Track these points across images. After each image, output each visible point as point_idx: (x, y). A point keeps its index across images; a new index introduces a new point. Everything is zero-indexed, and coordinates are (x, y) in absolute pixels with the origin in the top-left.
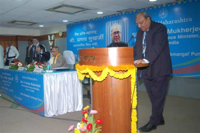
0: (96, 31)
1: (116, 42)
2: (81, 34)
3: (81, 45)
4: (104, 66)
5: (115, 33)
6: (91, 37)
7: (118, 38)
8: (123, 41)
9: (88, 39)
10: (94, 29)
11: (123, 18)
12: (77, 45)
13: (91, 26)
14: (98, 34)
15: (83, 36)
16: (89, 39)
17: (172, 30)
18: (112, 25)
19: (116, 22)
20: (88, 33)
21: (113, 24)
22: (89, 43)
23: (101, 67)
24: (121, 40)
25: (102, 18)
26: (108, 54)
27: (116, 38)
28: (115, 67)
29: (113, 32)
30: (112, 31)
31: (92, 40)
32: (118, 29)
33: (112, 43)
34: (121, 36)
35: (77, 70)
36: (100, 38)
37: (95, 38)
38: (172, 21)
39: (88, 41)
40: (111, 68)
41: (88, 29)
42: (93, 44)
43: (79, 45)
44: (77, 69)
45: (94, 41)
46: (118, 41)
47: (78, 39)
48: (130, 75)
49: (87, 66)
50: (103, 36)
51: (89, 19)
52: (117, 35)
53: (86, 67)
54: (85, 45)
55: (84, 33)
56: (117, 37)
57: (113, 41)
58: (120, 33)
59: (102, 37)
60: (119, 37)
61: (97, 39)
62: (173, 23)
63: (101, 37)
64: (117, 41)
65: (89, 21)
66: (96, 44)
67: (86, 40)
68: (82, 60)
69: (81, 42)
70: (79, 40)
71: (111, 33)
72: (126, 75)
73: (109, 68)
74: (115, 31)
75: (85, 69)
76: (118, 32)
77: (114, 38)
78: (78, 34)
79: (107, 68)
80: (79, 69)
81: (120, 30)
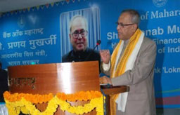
0: (42, 29)
1: (78, 48)
2: (15, 34)
3: (16, 54)
4: (51, 94)
5: (77, 32)
6: (34, 41)
7: (82, 41)
8: (92, 48)
9: (27, 44)
10: (37, 26)
11: (90, 5)
12: (8, 56)
13: (33, 19)
14: (46, 35)
15: (19, 38)
16: (31, 44)
17: (174, 26)
18: (70, 18)
19: (78, 13)
20: (28, 32)
21: (73, 17)
22: (29, 51)
23: (46, 95)
24: (88, 45)
25: (52, 5)
26: (57, 73)
27: (78, 41)
28: (69, 95)
29: (73, 31)
30: (71, 30)
31: (36, 45)
32: (81, 26)
33: (71, 52)
34: (87, 38)
35: (6, 101)
36: (50, 42)
37: (41, 42)
38: (176, 11)
39: (28, 48)
40: (64, 97)
41: (28, 26)
42: (37, 53)
43: (12, 55)
44: (5, 99)
45: (39, 48)
46: (83, 47)
47: (9, 44)
48: (95, 108)
49: (22, 94)
50: (55, 38)
51: (28, 7)
52: (80, 36)
53: (21, 96)
54: (23, 55)
55: (21, 33)
56: (80, 39)
57: (74, 47)
58: (85, 33)
59: (53, 40)
60: (84, 40)
61: (45, 43)
62: (176, 15)
63: (52, 39)
64: (80, 46)
65: (29, 10)
66: (42, 52)
67: (24, 46)
68: (13, 85)
69: (16, 50)
70: (11, 45)
71: (69, 32)
72: (88, 108)
73: (59, 97)
74: (76, 29)
75: (19, 99)
76: (82, 31)
77: (76, 42)
78: (9, 35)
79: (56, 97)
80: (9, 100)
81: (86, 28)
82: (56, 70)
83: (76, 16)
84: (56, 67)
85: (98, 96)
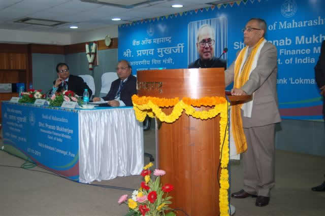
0: (170, 38)
1: (205, 57)
2: (144, 42)
3: (144, 62)
4: (177, 98)
5: (204, 41)
6: (162, 49)
7: (209, 50)
9: (155, 52)
10: (166, 35)
11: (218, 15)
12: (136, 63)
13: (162, 28)
14: (173, 44)
15: (147, 46)
16: (159, 52)
17: (303, 37)
18: (198, 27)
19: (206, 22)
20: (157, 41)
21: (201, 27)
22: (157, 58)
23: (172, 99)
24: (215, 55)
25: (181, 15)
26: (183, 79)
27: (205, 50)
28: (194, 100)
29: (201, 40)
30: (198, 39)
31: (163, 53)
32: (208, 35)
33: (198, 60)
36: (178, 50)
37: (169, 50)
38: (305, 22)
39: (156, 54)
40: (189, 102)
41: (157, 34)
42: (164, 61)
43: (140, 62)
45: (166, 56)
46: (209, 56)
47: (138, 51)
48: (219, 114)
49: (149, 98)
50: (182, 47)
51: (158, 16)
52: (207, 45)
53: (148, 100)
54: (151, 62)
55: (149, 41)
56: (207, 48)
57: (200, 56)
58: (212, 42)
59: (181, 48)
60: (211, 49)
61: (172, 51)
62: (305, 25)
63: (179, 48)
64: (207, 55)
65: (158, 19)
66: (170, 60)
67: (152, 53)
68: (142, 89)
70: (140, 53)
71: (196, 41)
72: (212, 113)
73: (185, 101)
74: (204, 38)
75: (146, 102)
76: (209, 40)
77: (202, 51)
78: (138, 43)
79: (182, 101)
80: (137, 103)
81: (213, 38)
82: (183, 76)
83: (203, 25)
84: (183, 72)
85: (223, 102)
